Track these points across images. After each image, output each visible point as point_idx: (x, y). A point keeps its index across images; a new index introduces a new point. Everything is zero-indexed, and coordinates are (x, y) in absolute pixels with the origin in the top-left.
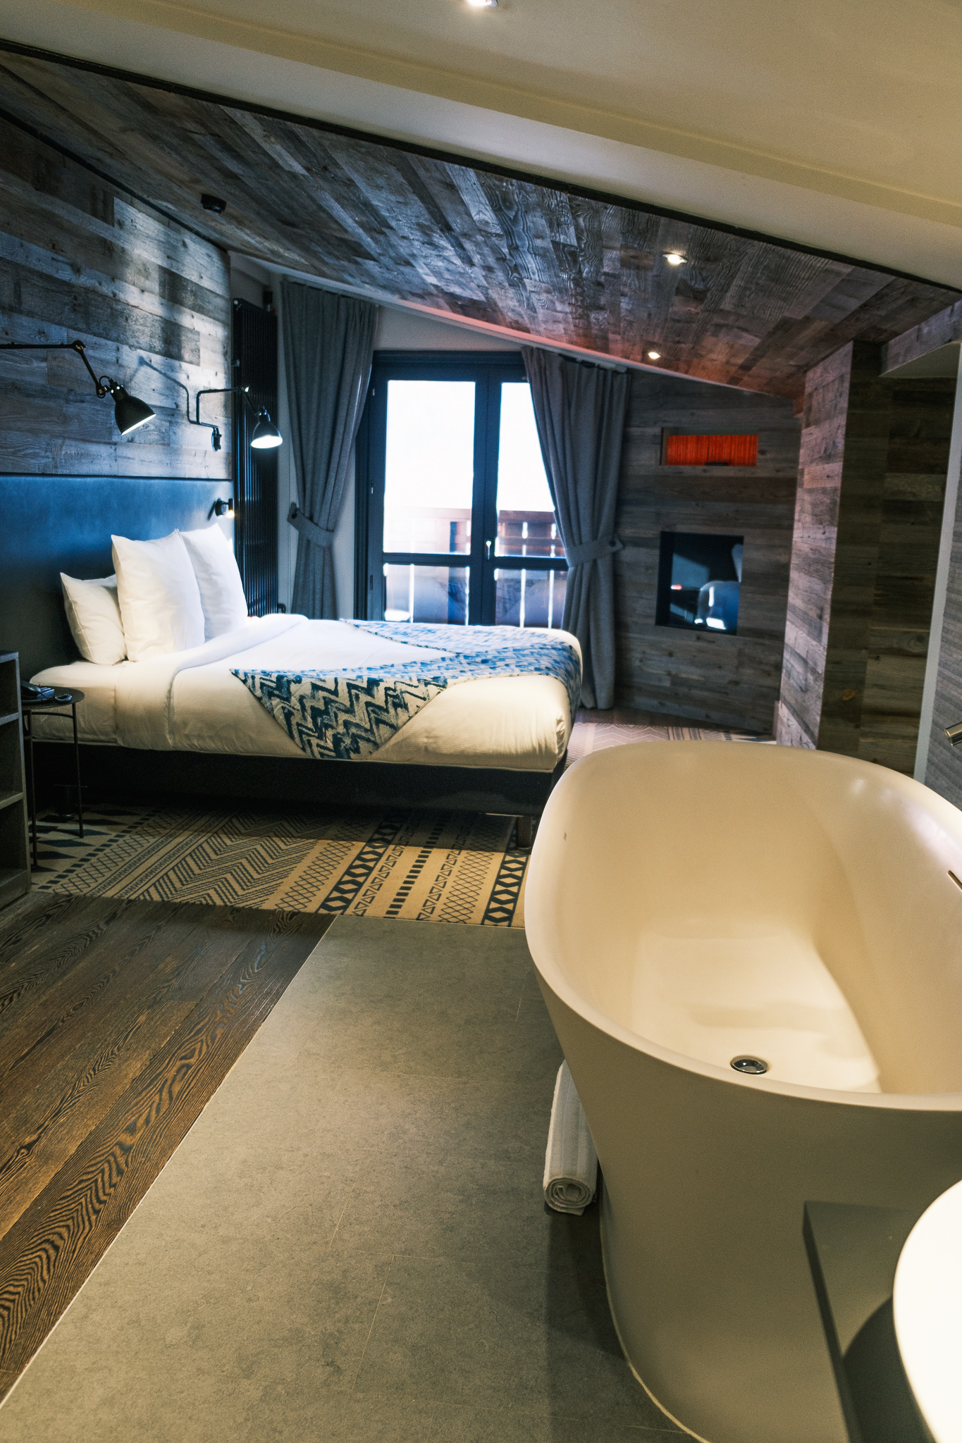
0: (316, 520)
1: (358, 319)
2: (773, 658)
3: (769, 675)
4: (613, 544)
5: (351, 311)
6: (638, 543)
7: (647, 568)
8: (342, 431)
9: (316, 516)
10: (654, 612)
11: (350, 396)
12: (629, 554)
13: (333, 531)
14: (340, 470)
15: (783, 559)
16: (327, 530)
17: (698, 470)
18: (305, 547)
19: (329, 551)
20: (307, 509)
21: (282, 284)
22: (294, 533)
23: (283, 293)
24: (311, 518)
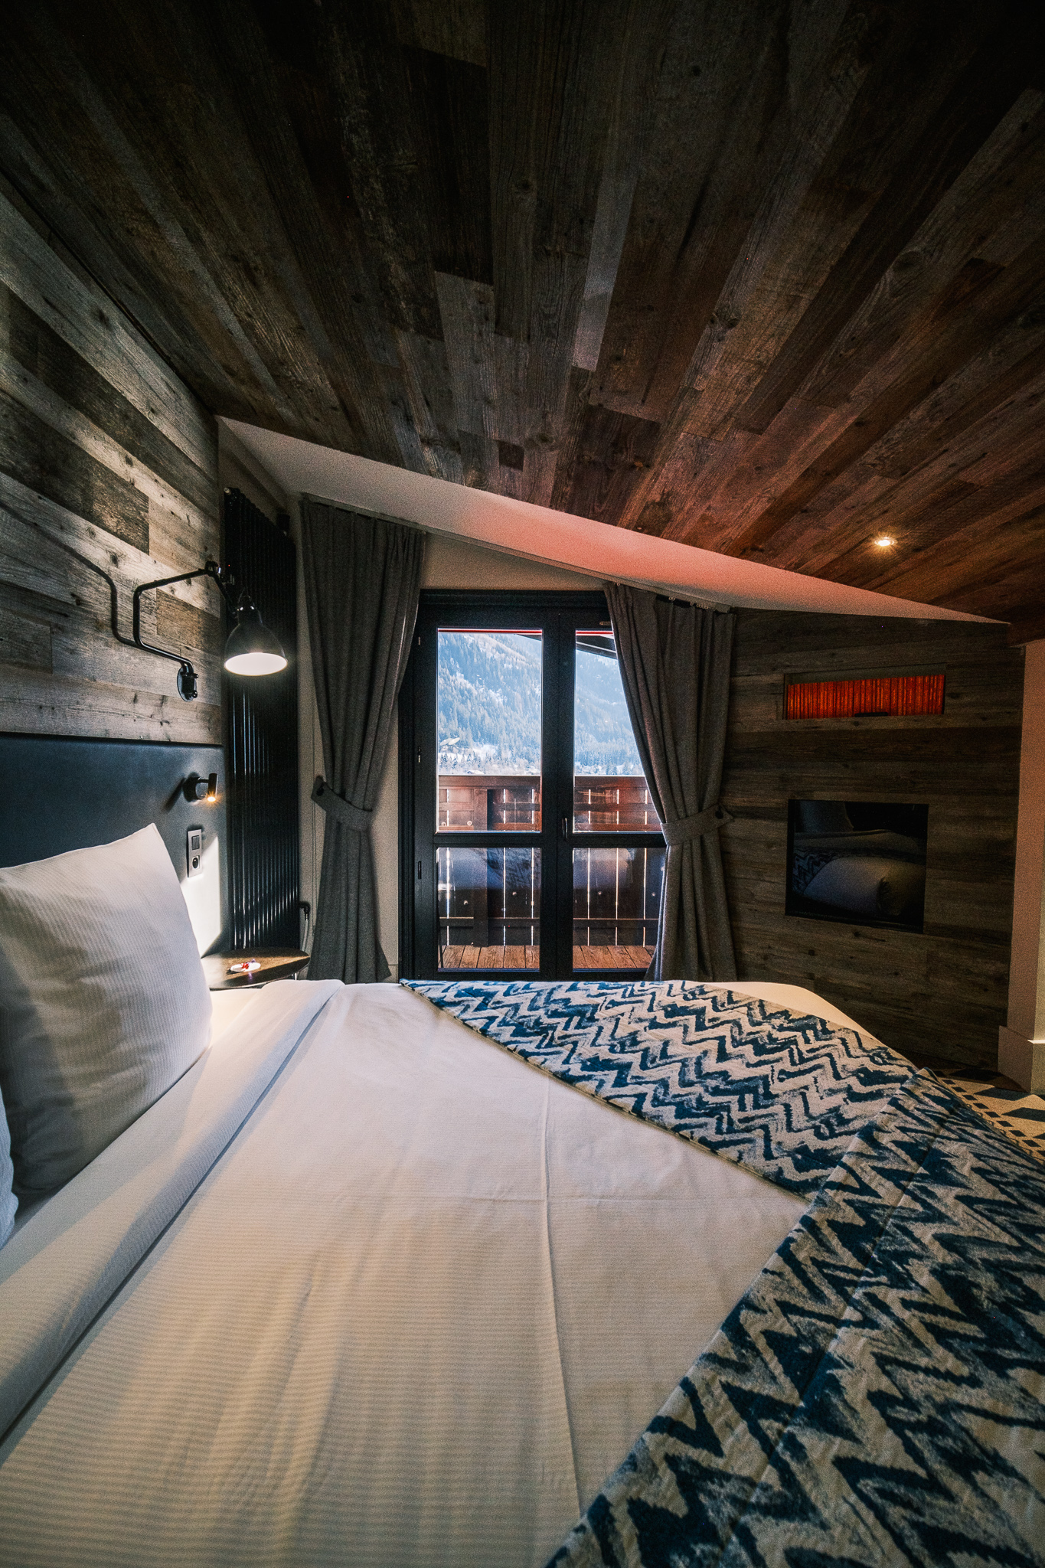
0: (349, 796)
1: (400, 547)
2: (991, 968)
3: (986, 990)
4: (719, 815)
5: (392, 538)
6: (751, 813)
7: (770, 845)
8: (382, 684)
9: (349, 791)
10: (783, 899)
11: (392, 641)
12: (738, 828)
13: (371, 810)
14: (379, 734)
15: (1001, 834)
16: (364, 809)
17: (846, 724)
18: (335, 832)
19: (366, 838)
20: (338, 784)
21: (302, 504)
22: (320, 814)
23: (302, 515)
24: (342, 795)
